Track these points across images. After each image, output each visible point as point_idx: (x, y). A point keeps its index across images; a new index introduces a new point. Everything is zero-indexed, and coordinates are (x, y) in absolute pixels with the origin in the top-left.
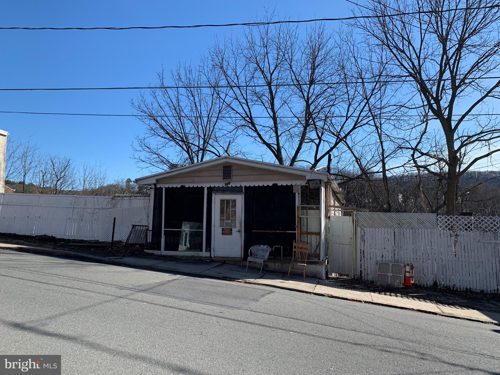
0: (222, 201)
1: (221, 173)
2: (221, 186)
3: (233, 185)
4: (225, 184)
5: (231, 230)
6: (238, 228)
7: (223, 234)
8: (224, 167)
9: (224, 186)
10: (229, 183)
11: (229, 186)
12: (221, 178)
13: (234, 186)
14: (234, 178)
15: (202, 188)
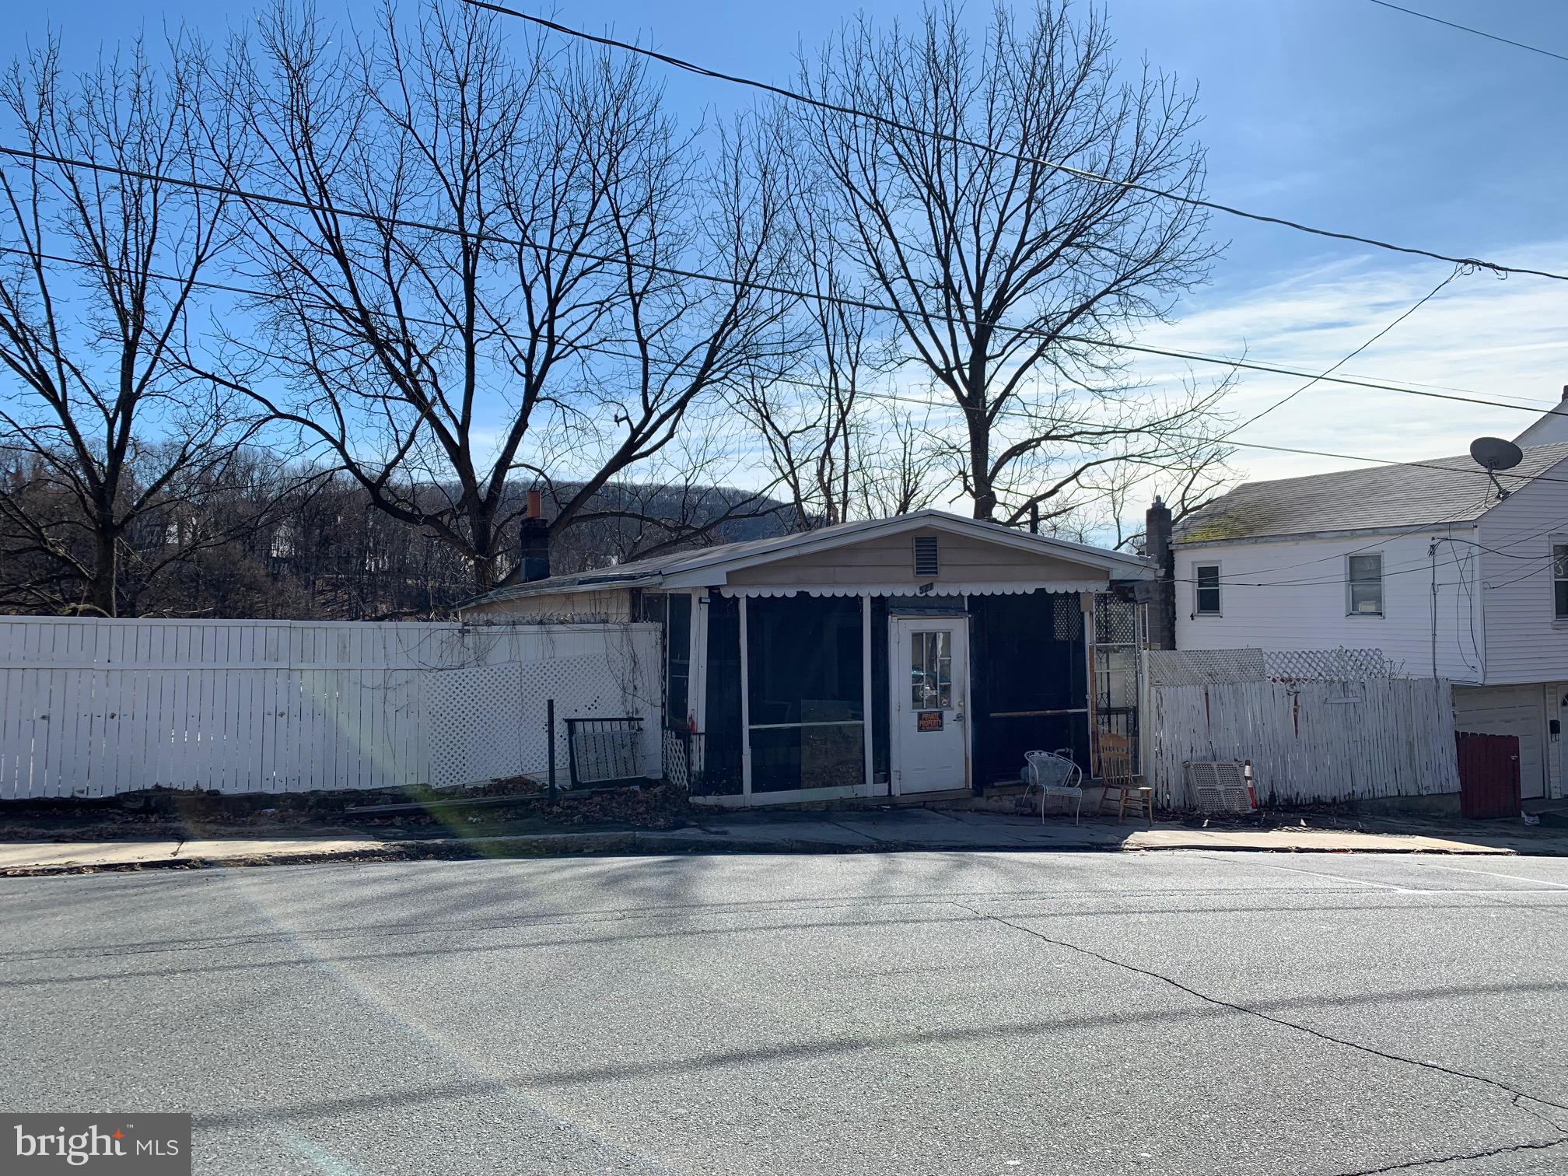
0: (917, 637)
1: (910, 558)
2: (910, 594)
3: (940, 590)
4: (921, 588)
5: (941, 716)
6: (957, 710)
7: (920, 729)
8: (918, 540)
9: (918, 594)
10: (930, 586)
11: (932, 593)
12: (910, 572)
13: (943, 594)
14: (943, 572)
15: (858, 600)
